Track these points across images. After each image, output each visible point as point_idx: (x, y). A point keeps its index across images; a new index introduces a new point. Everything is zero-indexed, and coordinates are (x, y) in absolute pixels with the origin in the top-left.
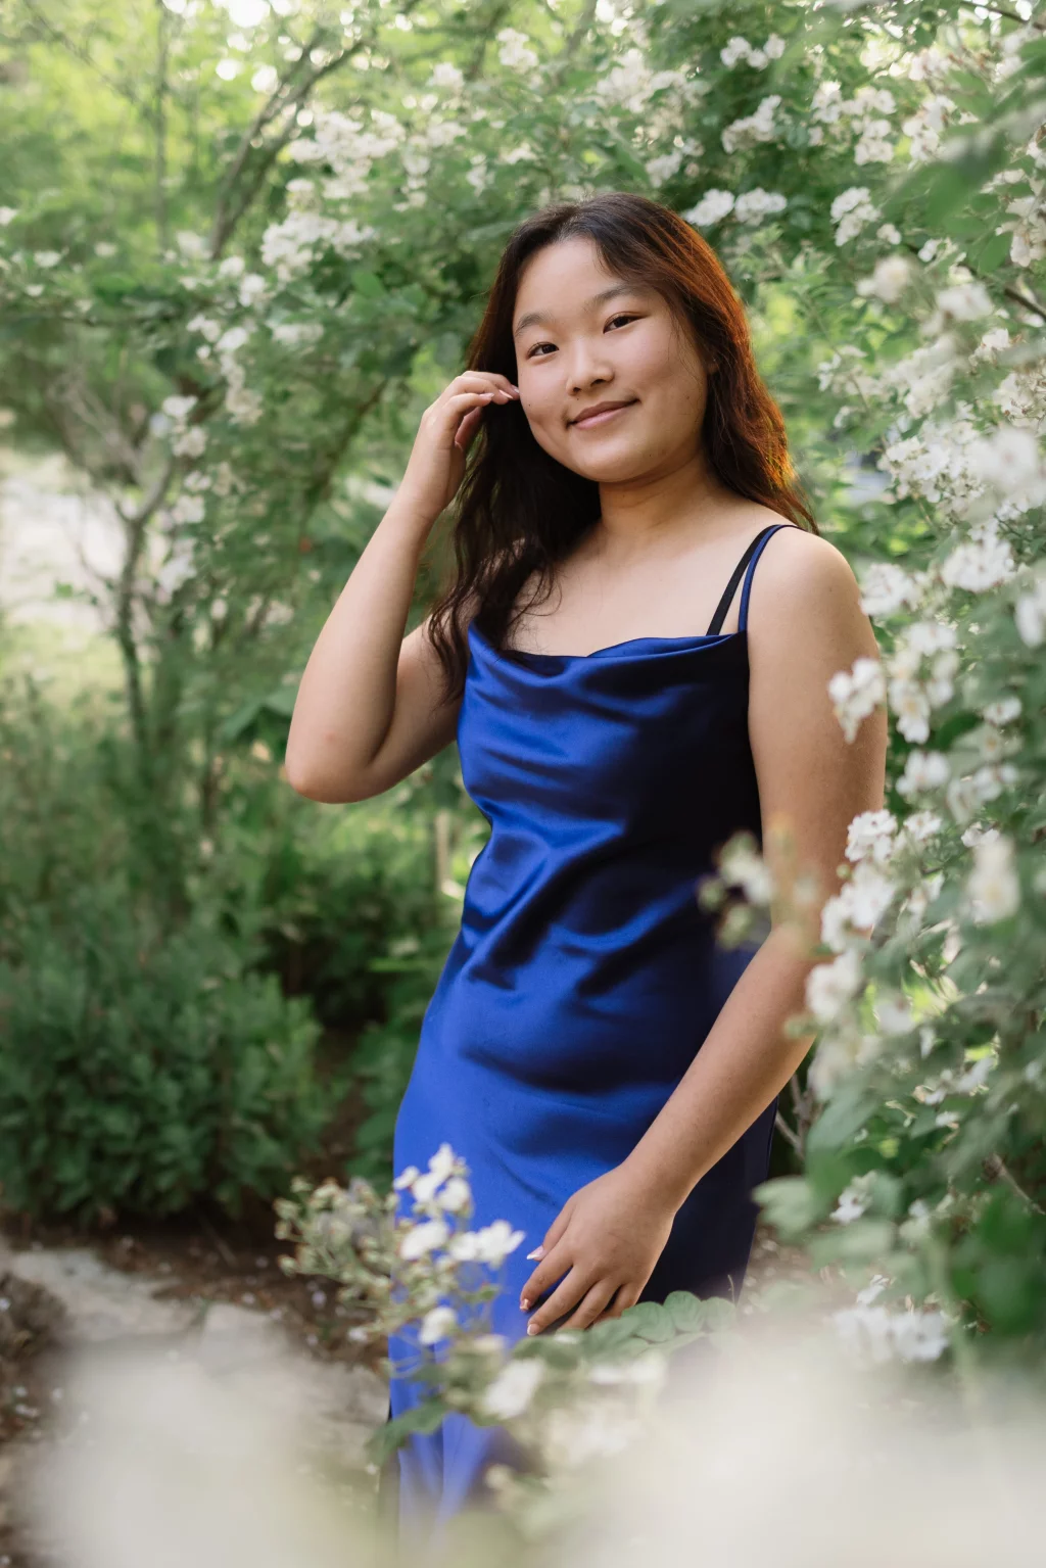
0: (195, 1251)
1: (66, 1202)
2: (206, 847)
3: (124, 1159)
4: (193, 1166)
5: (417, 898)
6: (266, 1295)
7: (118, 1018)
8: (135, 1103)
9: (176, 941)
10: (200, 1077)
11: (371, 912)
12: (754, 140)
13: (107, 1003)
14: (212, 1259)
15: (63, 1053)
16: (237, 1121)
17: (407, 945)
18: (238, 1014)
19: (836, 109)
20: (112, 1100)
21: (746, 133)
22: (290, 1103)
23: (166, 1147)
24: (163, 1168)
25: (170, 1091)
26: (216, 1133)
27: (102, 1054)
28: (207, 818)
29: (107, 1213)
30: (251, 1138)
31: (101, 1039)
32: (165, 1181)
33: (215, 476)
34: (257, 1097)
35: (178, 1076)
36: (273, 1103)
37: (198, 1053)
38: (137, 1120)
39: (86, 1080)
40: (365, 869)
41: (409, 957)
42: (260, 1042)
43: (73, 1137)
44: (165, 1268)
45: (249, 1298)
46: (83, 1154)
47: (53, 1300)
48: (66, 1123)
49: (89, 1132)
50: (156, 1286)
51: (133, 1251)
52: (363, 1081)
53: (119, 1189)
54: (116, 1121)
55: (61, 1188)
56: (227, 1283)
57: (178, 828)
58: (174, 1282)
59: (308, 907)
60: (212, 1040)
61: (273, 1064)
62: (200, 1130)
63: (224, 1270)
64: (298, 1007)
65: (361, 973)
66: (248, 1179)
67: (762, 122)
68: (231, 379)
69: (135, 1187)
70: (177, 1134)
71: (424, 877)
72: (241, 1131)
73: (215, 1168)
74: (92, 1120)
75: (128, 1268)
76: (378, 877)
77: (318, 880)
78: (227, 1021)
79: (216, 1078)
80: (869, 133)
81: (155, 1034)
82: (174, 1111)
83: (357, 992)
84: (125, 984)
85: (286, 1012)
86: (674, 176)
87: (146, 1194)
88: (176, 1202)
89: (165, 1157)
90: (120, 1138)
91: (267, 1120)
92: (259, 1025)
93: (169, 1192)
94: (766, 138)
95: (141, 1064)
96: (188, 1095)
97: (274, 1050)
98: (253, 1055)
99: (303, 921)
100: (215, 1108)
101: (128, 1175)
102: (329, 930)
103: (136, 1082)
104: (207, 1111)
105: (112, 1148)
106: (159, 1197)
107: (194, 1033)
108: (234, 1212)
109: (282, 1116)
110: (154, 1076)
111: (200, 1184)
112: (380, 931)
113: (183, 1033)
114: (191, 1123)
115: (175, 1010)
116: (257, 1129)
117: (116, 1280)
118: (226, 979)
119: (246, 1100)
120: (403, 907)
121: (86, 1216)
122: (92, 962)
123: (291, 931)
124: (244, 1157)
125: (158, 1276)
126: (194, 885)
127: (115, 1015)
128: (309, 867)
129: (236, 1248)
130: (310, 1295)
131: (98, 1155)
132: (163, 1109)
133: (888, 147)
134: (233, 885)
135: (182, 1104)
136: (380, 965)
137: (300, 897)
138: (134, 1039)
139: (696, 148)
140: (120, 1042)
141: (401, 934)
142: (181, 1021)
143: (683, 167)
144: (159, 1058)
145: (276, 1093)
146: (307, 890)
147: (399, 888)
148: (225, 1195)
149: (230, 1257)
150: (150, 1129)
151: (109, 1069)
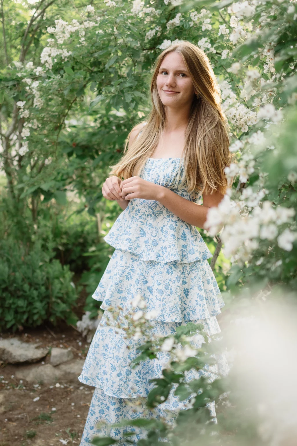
0: (45, 335)
1: (9, 326)
2: (35, 226)
3: (24, 313)
4: (43, 312)
5: (94, 236)
6: (66, 344)
7: (18, 275)
8: (25, 297)
9: (32, 253)
10: (43, 289)
11: (81, 240)
12: (175, 25)
13: (14, 271)
14: (50, 337)
15: (4, 286)
16: (54, 299)
17: (93, 249)
18: (50, 271)
19: (196, 17)
20: (18, 297)
21: (173, 24)
22: (67, 294)
23: (35, 308)
24: (34, 314)
25: (35, 293)
26: (48, 303)
27: (15, 285)
28: (35, 219)
29: (21, 327)
30: (58, 304)
31: (14, 281)
32: (36, 317)
33: (33, 123)
34: (58, 293)
35: (36, 289)
36: (63, 294)
37: (41, 283)
38: (26, 302)
39: (10, 292)
40: (79, 229)
41: (93, 252)
42: (58, 278)
43: (9, 308)
44: (38, 340)
45: (61, 346)
46: (12, 312)
47: (8, 352)
48: (7, 305)
49: (13, 306)
50: (36, 345)
51: (28, 337)
52: (85, 286)
53: (23, 321)
54: (21, 303)
55: (7, 322)
56: (55, 343)
57: (27, 222)
58: (41, 344)
59: (64, 241)
60: (45, 278)
61: (62, 283)
62: (44, 303)
63: (54, 339)
64: (66, 268)
65: (80, 257)
66: (58, 314)
67: (177, 20)
68: (36, 95)
69: (27, 320)
70: (38, 305)
71: (95, 230)
72: (55, 302)
73: (49, 312)
74: (14, 303)
75: (27, 342)
76: (82, 232)
77: (66, 233)
78: (48, 273)
79: (47, 288)
80: (205, 22)
81: (29, 278)
82: (36, 298)
83: (79, 262)
84: (19, 266)
85: (63, 269)
86: (154, 36)
87: (30, 321)
88: (39, 323)
89: (35, 311)
90: (22, 307)
91: (61, 298)
92: (57, 273)
93: (37, 320)
94: (178, 25)
95: (26, 287)
96: (40, 294)
97: (62, 279)
98: (56, 281)
99: (64, 245)
100: (48, 297)
101: (25, 317)
102: (70, 246)
103: (25, 292)
104: (46, 298)
105: (20, 310)
106: (34, 322)
107: (40, 278)
108: (55, 324)
109: (65, 297)
110: (30, 290)
111: (45, 317)
112: (84, 246)
113: (37, 278)
114: (41, 301)
115: (34, 271)
116: (59, 301)
117: (25, 345)
118: (46, 262)
119: (55, 294)
120: (90, 238)
121: (14, 329)
122: (8, 260)
123: (61, 248)
124: (56, 309)
125: (36, 343)
126: (33, 237)
127: (17, 274)
128: (64, 230)
129: (56, 333)
130: (78, 343)
131: (16, 312)
132: (33, 298)
133: (210, 26)
134: (44, 236)
135: (38, 296)
136: (86, 254)
137: (62, 238)
138: (23, 280)
139: (160, 28)
140: (19, 281)
141: (91, 246)
142: (35, 274)
143: (156, 33)
144: (30, 285)
145: (63, 291)
146: (64, 236)
147: (88, 233)
148: (52, 319)
149: (54, 335)
150: (30, 304)
151: (17, 289)
